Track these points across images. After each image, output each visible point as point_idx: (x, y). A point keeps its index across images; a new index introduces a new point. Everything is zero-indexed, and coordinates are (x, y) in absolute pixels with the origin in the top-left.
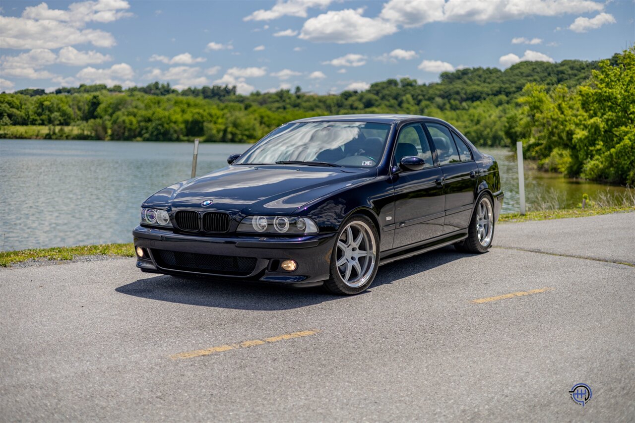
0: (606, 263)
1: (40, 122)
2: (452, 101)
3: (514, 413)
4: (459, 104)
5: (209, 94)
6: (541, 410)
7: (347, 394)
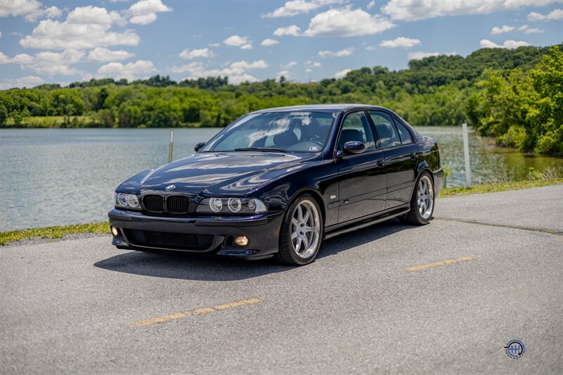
0: (532, 232)
1: (56, 113)
2: (420, 86)
3: (420, 370)
4: (426, 88)
5: (204, 84)
6: (445, 368)
7: (277, 356)
